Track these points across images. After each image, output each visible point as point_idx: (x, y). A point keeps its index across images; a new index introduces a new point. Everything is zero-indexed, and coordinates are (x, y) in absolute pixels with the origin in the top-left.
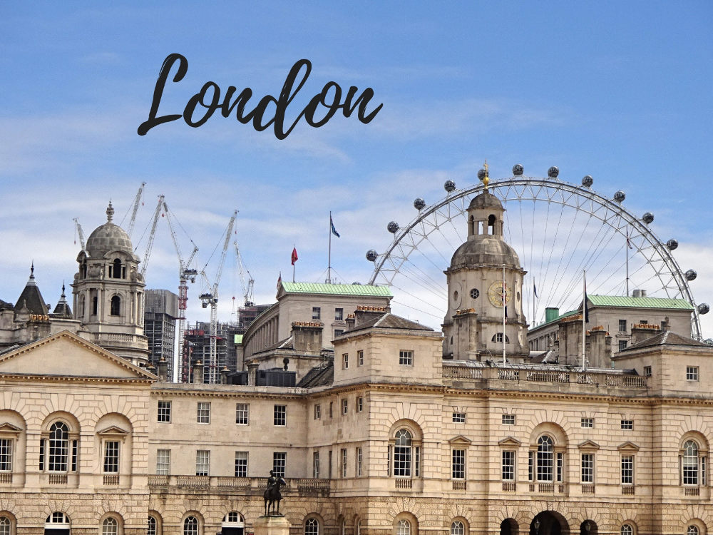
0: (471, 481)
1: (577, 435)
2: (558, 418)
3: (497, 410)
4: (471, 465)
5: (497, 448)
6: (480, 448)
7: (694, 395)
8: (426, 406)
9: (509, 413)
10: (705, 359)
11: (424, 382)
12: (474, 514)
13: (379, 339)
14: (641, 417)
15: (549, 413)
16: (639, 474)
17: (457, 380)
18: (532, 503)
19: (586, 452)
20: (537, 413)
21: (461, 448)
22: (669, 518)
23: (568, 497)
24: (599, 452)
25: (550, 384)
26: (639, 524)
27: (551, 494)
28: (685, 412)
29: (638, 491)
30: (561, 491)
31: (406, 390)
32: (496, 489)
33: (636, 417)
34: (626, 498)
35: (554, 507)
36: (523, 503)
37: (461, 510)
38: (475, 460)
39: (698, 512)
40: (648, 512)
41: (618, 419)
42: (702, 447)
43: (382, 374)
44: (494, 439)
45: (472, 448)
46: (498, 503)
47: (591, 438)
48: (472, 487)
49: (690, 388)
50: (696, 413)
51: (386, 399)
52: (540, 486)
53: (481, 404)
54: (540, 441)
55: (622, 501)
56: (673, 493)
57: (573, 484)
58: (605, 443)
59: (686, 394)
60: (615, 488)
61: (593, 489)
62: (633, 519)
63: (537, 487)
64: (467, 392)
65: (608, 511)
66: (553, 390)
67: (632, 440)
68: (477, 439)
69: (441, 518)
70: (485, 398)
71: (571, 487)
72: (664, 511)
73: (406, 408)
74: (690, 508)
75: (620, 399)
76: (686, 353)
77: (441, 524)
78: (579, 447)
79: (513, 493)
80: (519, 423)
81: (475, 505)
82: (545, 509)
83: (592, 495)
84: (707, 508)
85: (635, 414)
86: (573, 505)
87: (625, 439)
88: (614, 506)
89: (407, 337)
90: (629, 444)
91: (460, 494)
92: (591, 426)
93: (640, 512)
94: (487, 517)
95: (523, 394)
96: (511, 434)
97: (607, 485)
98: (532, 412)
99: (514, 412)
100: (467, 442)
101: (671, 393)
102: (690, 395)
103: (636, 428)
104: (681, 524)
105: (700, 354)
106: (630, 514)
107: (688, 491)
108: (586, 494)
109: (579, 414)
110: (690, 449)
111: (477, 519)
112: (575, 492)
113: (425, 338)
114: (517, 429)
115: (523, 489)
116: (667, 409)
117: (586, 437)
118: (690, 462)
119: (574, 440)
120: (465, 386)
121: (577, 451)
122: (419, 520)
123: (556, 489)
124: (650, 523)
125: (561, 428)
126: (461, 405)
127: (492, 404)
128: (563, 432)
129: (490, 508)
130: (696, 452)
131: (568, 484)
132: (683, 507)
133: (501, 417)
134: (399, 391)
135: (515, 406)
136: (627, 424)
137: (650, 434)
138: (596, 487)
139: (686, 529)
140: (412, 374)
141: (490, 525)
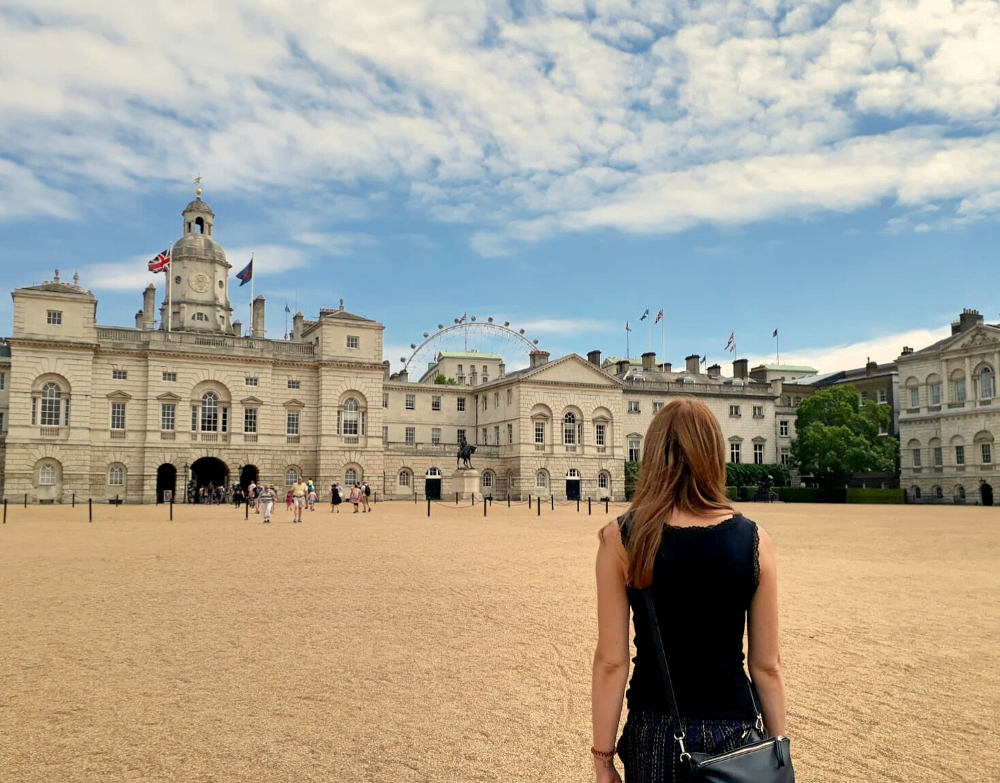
0: (130, 431)
1: (240, 391)
2: (221, 377)
3: (157, 368)
4: (131, 417)
5: (156, 402)
6: (141, 402)
7: (353, 360)
8: (75, 362)
9: (170, 371)
10: (365, 331)
11: (73, 340)
12: (132, 460)
13: (21, 299)
14: (308, 379)
15: (212, 371)
16: (304, 425)
17: (117, 341)
18: (192, 450)
19: (249, 407)
20: (200, 372)
21: (121, 402)
22: (326, 462)
23: (229, 445)
24: (262, 407)
25: (213, 347)
26: (303, 468)
27: (214, 443)
28: (345, 374)
29: (303, 441)
30: (225, 440)
31: (51, 346)
32: (154, 438)
33: (303, 378)
34: (292, 446)
35: (214, 454)
36: (181, 450)
37: (119, 457)
38: (135, 412)
39: (355, 457)
40: (311, 458)
41: (284, 380)
42: (362, 403)
43: (25, 331)
44: (152, 394)
45: (131, 401)
46: (156, 450)
47: (254, 395)
48: (131, 437)
49: (349, 354)
50: (355, 375)
51: (30, 354)
52: (203, 435)
53: (142, 363)
54: (205, 397)
55: (286, 449)
56: (332, 442)
57: (235, 434)
58: (269, 399)
59: (345, 359)
60: (281, 438)
61: (255, 438)
62: (297, 463)
63: (199, 437)
64: (127, 353)
65: (270, 457)
66: (216, 352)
67: (298, 397)
68: (137, 394)
69: (88, 463)
70: (145, 357)
71: (232, 437)
72: (322, 457)
73: (51, 363)
74: (347, 453)
75: (286, 363)
76: (346, 325)
77: (88, 468)
78: (242, 402)
79: (171, 441)
80: (179, 380)
81: (133, 453)
82: (205, 455)
83: (254, 443)
84: (364, 453)
85: (301, 376)
86: (234, 451)
87: (291, 397)
88: (279, 453)
89: (53, 299)
90: (295, 401)
91: (118, 442)
92: (256, 384)
93: (305, 458)
94: (144, 462)
95: (183, 355)
96: (172, 390)
97: (269, 435)
98: (194, 371)
99: (175, 371)
100: (127, 397)
101: (331, 358)
102: (350, 360)
103: (302, 387)
104: (338, 467)
105: (359, 327)
106: (295, 459)
107: (348, 440)
108: (248, 443)
109: (243, 374)
110: (351, 405)
111: (136, 464)
112: (237, 441)
113: (74, 300)
114: (178, 385)
115: (183, 439)
116: (327, 371)
117: (250, 394)
118: (350, 416)
119: (237, 397)
120: (126, 347)
121: (240, 406)
122: (64, 465)
123: (220, 438)
124: (314, 467)
125: (225, 386)
126: (121, 364)
127: (150, 363)
128: (227, 389)
129: (147, 454)
130: (356, 408)
131: (230, 434)
132: (340, 453)
133: (161, 374)
134: (45, 346)
135: (176, 365)
136: (293, 385)
137: (316, 393)
138: (259, 437)
139: (344, 471)
140: (60, 333)
141: (146, 469)
